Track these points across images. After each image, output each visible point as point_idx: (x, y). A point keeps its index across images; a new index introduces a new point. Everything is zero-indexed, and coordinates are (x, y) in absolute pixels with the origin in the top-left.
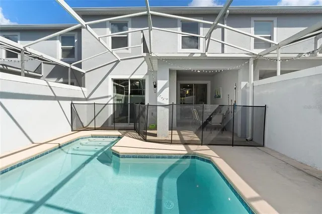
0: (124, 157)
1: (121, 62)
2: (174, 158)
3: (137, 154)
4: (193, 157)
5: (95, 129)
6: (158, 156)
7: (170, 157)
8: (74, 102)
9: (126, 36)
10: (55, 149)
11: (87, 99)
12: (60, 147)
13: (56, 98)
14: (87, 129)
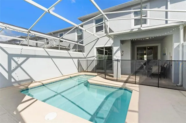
0: (91, 84)
1: (100, 38)
2: (114, 88)
3: (97, 84)
4: (126, 89)
5: (88, 72)
6: (109, 87)
7: (112, 87)
8: (79, 59)
9: (102, 25)
10: (69, 78)
11: (85, 58)
12: (71, 78)
13: (71, 58)
14: (85, 72)
